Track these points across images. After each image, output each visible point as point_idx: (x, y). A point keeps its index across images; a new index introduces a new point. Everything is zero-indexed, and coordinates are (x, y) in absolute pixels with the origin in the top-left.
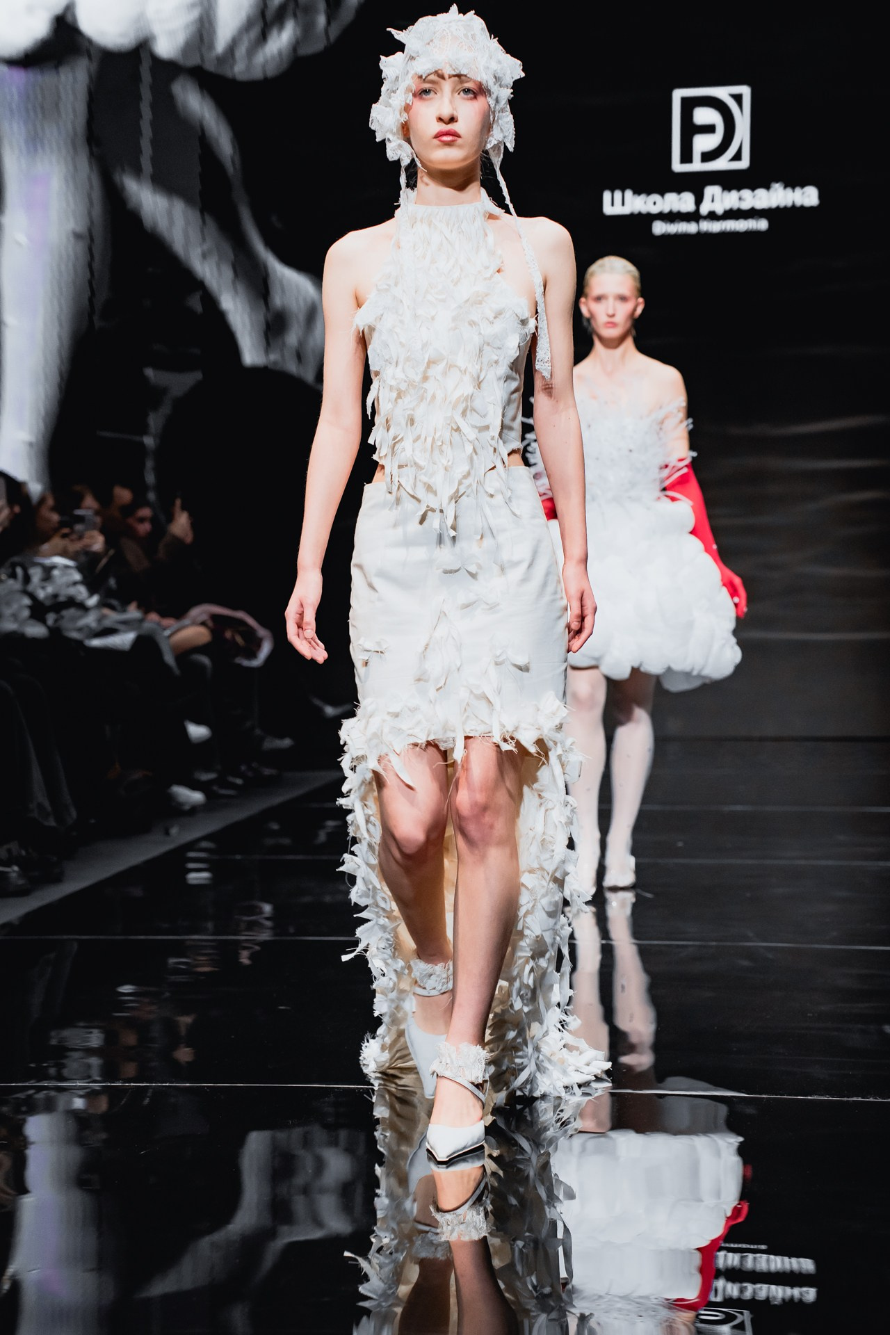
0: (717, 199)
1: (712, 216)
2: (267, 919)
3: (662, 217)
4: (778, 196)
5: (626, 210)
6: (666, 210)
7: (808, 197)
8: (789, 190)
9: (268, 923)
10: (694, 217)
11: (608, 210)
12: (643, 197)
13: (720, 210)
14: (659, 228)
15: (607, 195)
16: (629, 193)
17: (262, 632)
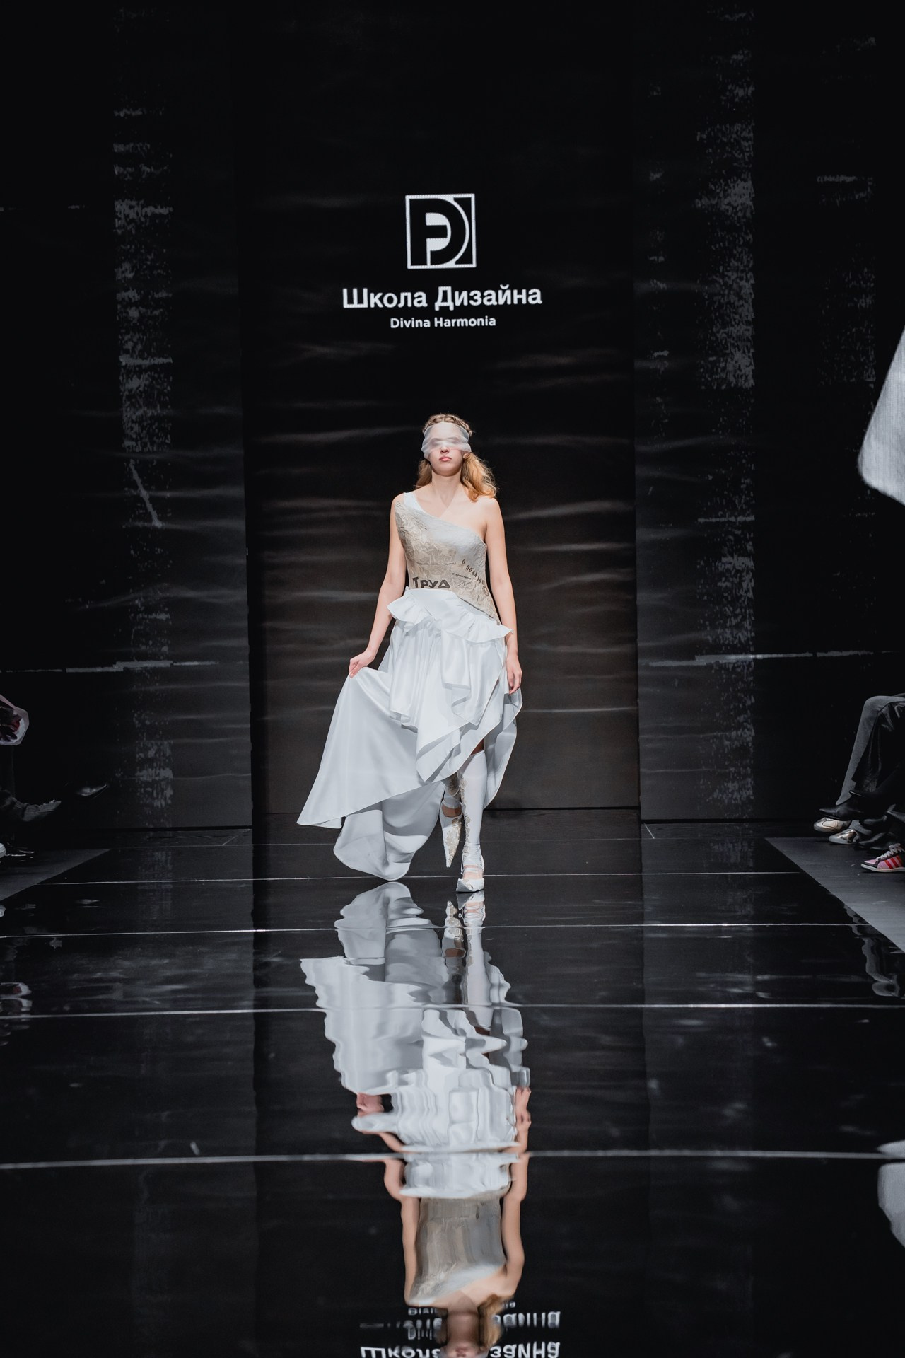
0: (449, 298)
1: (445, 312)
2: (23, 997)
3: (397, 312)
4: (505, 296)
5: (365, 305)
6: (401, 305)
7: (535, 297)
8: (515, 292)
9: (25, 1003)
10: (428, 313)
11: (346, 305)
12: (379, 295)
13: (452, 308)
14: (396, 323)
15: (345, 291)
16: (365, 291)
17: (17, 711)
